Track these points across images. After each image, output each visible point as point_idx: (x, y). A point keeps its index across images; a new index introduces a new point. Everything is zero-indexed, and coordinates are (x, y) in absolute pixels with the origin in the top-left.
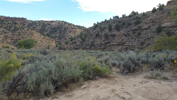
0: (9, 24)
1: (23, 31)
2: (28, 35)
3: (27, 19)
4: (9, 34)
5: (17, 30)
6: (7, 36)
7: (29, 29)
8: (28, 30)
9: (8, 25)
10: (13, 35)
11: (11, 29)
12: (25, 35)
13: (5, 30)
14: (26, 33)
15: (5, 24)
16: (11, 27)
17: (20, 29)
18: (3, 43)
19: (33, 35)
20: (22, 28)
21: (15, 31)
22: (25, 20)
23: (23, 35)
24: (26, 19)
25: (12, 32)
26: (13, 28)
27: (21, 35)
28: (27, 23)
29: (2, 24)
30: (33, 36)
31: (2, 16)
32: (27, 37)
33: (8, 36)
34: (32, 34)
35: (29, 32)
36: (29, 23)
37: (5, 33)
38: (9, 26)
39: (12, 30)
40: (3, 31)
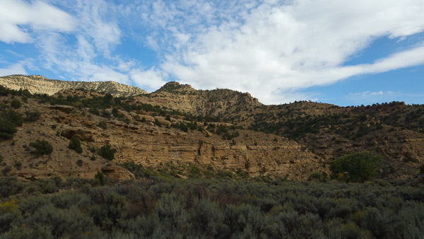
0: (349, 121)
1: (380, 135)
2: (393, 143)
3: (406, 104)
4: (346, 145)
5: (365, 134)
6: (341, 149)
7: (395, 128)
8: (392, 130)
9: (347, 124)
10: (354, 146)
11: (351, 132)
12: (383, 144)
13: (338, 137)
14: (386, 139)
15: (341, 122)
16: (351, 129)
17: (373, 130)
18: (324, 166)
19: (405, 141)
20: (378, 128)
21: (359, 136)
22: (401, 106)
23: (379, 144)
24: (402, 103)
25: (353, 139)
26: (356, 131)
27: (374, 144)
28: (403, 113)
29: (334, 124)
30: (405, 144)
31: (347, 107)
32: (390, 147)
33: (344, 149)
34: (404, 138)
35: (396, 136)
36: (410, 112)
37: (338, 142)
38: (348, 127)
39: (353, 134)
40: (334, 139)
